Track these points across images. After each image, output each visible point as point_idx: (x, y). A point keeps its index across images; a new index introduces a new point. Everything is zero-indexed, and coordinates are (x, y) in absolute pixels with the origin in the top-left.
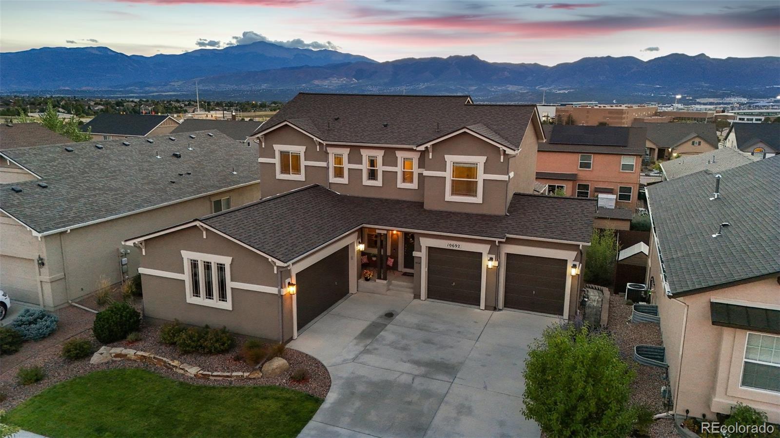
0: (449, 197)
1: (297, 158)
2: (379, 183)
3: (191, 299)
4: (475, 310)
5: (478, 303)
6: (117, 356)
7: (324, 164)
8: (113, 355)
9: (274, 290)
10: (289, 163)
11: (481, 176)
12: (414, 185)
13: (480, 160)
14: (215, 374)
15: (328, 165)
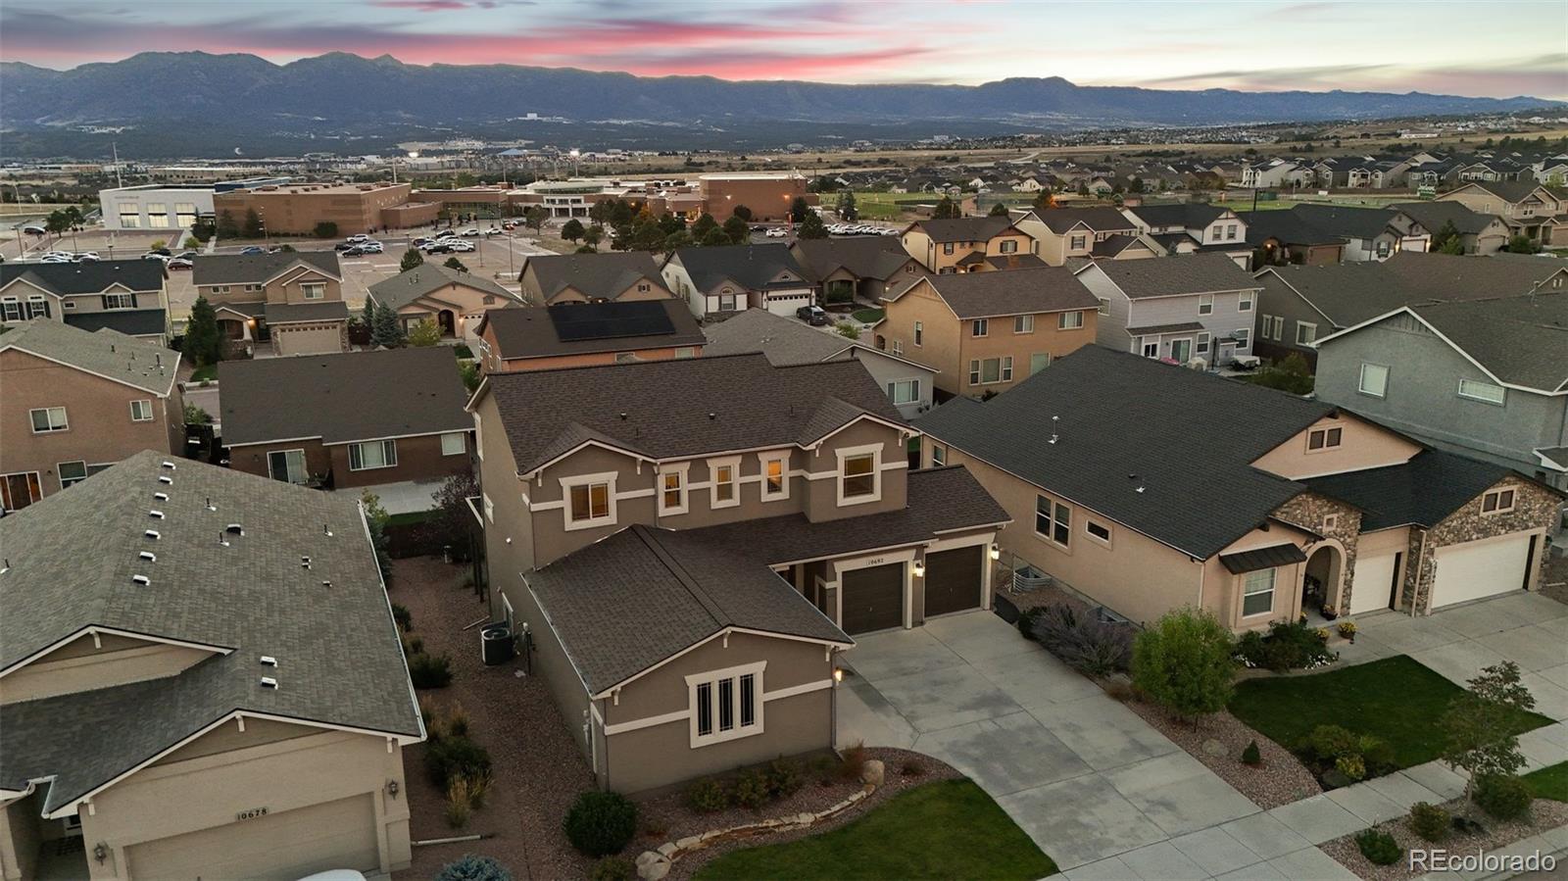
0: (842, 501)
1: (601, 491)
2: (735, 501)
3: (697, 741)
4: (899, 632)
5: (904, 623)
7: (650, 492)
8: (670, 857)
9: (826, 684)
10: (587, 502)
11: (878, 467)
12: (785, 495)
13: (876, 448)
15: (656, 491)
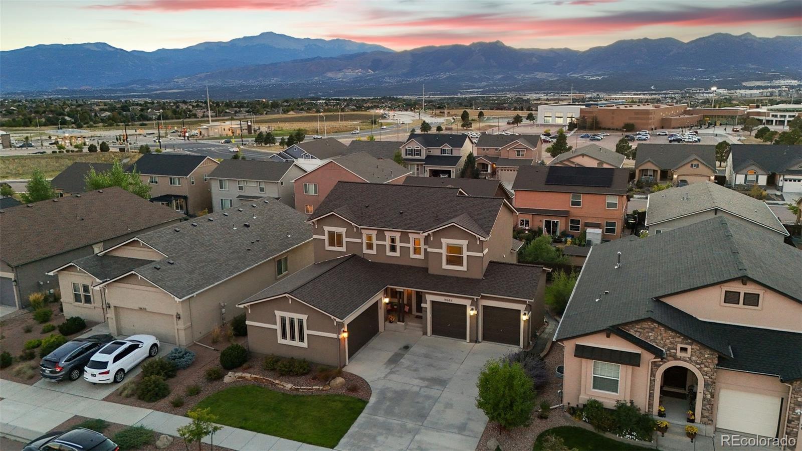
0: (445, 266)
1: (340, 235)
2: (397, 254)
3: (280, 341)
4: (463, 342)
5: (465, 339)
6: (239, 377)
7: (359, 241)
8: (237, 377)
9: (334, 336)
10: (335, 239)
11: (465, 253)
12: (421, 257)
13: (464, 243)
14: (302, 387)
15: (362, 241)
